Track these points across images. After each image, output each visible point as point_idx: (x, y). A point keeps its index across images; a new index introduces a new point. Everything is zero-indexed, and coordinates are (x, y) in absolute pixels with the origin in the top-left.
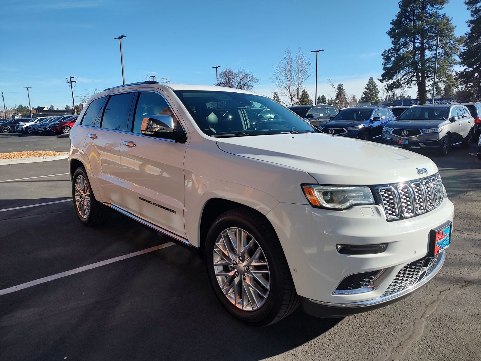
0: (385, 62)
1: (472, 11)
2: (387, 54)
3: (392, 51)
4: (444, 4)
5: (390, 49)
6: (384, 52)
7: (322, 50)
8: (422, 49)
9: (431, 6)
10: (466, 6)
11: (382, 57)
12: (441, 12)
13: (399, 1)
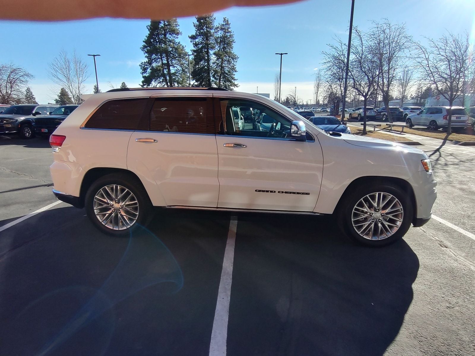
0: (142, 72)
1: (193, 44)
2: (143, 66)
3: (147, 64)
4: (178, 35)
5: (145, 62)
6: (141, 64)
7: (99, 55)
8: (168, 65)
9: (170, 34)
10: (190, 40)
11: (140, 67)
12: (177, 41)
13: (147, 25)
